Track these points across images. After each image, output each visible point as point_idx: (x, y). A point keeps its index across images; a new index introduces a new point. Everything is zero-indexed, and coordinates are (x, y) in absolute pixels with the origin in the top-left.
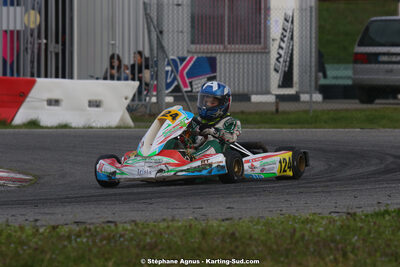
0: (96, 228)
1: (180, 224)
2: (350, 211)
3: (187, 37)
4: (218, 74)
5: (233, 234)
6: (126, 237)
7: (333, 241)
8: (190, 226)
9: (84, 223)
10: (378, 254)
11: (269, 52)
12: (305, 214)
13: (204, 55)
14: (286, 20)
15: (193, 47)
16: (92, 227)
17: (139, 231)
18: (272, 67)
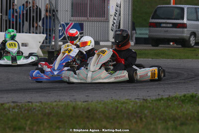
0: (22, 105)
1: (62, 103)
2: (145, 98)
3: (69, 13)
4: (84, 31)
5: (88, 109)
6: (37, 109)
7: (136, 112)
8: (68, 104)
9: (17, 102)
10: (157, 119)
11: (109, 21)
12: (123, 100)
13: (78, 22)
14: (117, 6)
15: (72, 18)
16: (20, 104)
17: (43, 106)
18: (110, 28)
